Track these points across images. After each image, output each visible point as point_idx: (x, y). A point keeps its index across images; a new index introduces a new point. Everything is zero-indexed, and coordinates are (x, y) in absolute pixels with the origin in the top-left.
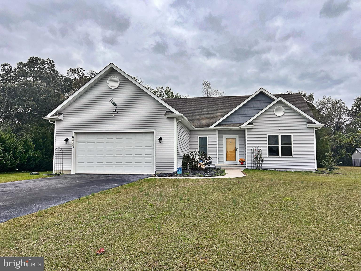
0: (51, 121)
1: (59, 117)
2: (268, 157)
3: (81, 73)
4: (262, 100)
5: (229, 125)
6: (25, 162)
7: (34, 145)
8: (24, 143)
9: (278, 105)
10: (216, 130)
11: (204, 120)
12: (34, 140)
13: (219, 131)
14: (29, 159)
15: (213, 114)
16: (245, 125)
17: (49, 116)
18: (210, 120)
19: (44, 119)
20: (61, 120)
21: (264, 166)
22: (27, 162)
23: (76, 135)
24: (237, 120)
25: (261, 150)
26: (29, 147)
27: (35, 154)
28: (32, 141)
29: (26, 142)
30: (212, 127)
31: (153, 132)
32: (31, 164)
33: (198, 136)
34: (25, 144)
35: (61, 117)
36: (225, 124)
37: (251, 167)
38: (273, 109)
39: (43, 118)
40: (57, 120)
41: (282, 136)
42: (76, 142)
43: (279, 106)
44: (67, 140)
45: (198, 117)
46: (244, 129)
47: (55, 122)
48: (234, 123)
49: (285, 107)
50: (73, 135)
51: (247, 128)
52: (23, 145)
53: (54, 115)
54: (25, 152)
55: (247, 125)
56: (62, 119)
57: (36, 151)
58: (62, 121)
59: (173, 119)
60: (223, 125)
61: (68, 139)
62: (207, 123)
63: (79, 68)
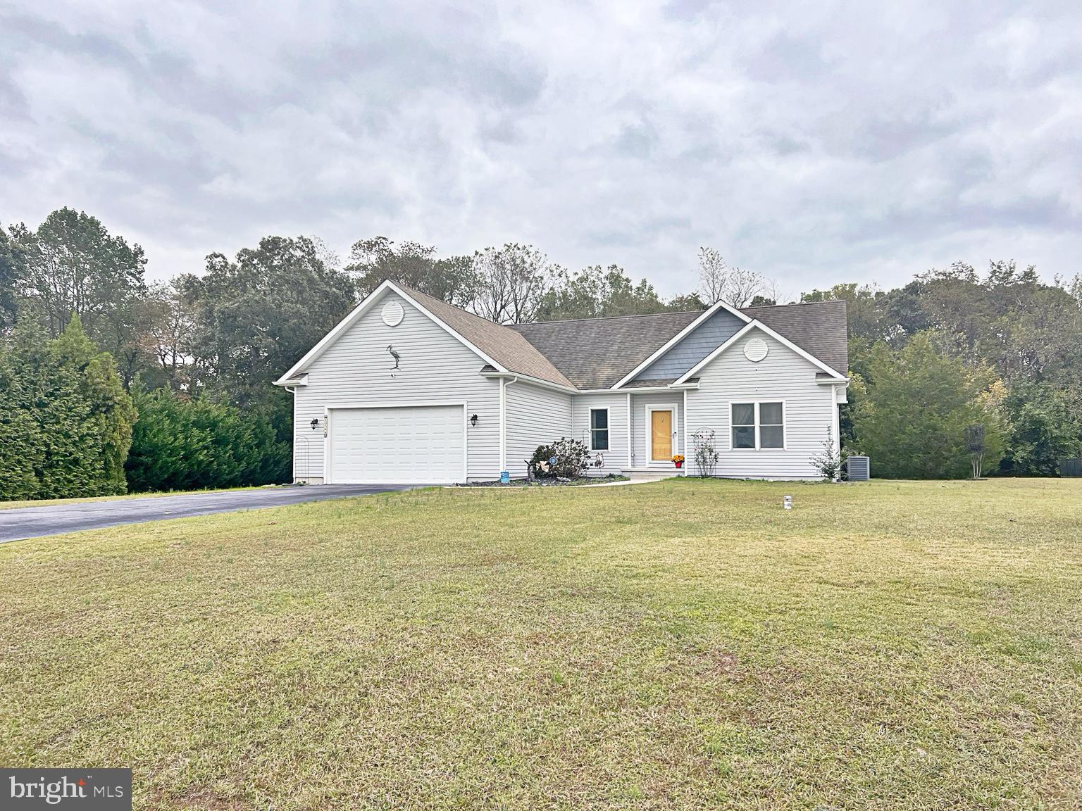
0: (289, 388)
1: (299, 381)
2: (730, 452)
3: (385, 250)
4: (723, 324)
5: (653, 382)
6: (258, 468)
7: (276, 431)
8: (253, 427)
9: (754, 337)
10: (626, 394)
11: (606, 371)
12: (277, 418)
13: (633, 396)
14: (265, 461)
15: (627, 358)
16: (679, 383)
17: (283, 381)
18: (618, 371)
19: (277, 386)
20: (306, 386)
21: (719, 470)
22: (261, 468)
23: (332, 413)
24: (670, 372)
25: (713, 437)
26: (266, 435)
27: (276, 449)
28: (273, 421)
29: (258, 424)
30: (615, 388)
31: (463, 405)
32: (270, 471)
33: (590, 408)
34: (256, 428)
35: (303, 381)
36: (645, 381)
37: (693, 474)
38: (742, 346)
39: (274, 383)
40: (298, 386)
41: (761, 404)
42: (331, 424)
43: (756, 340)
44: (315, 422)
45: (595, 365)
46: (682, 391)
47: (295, 389)
48: (663, 377)
49: (767, 341)
50: (326, 413)
51: (687, 390)
52: (253, 430)
53: (291, 378)
54: (258, 446)
55: (685, 382)
56: (307, 384)
57: (280, 442)
58: (307, 388)
59: (497, 381)
60: (640, 381)
61: (317, 421)
62: (608, 379)
63: (380, 238)
